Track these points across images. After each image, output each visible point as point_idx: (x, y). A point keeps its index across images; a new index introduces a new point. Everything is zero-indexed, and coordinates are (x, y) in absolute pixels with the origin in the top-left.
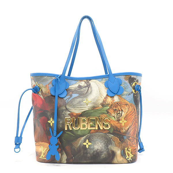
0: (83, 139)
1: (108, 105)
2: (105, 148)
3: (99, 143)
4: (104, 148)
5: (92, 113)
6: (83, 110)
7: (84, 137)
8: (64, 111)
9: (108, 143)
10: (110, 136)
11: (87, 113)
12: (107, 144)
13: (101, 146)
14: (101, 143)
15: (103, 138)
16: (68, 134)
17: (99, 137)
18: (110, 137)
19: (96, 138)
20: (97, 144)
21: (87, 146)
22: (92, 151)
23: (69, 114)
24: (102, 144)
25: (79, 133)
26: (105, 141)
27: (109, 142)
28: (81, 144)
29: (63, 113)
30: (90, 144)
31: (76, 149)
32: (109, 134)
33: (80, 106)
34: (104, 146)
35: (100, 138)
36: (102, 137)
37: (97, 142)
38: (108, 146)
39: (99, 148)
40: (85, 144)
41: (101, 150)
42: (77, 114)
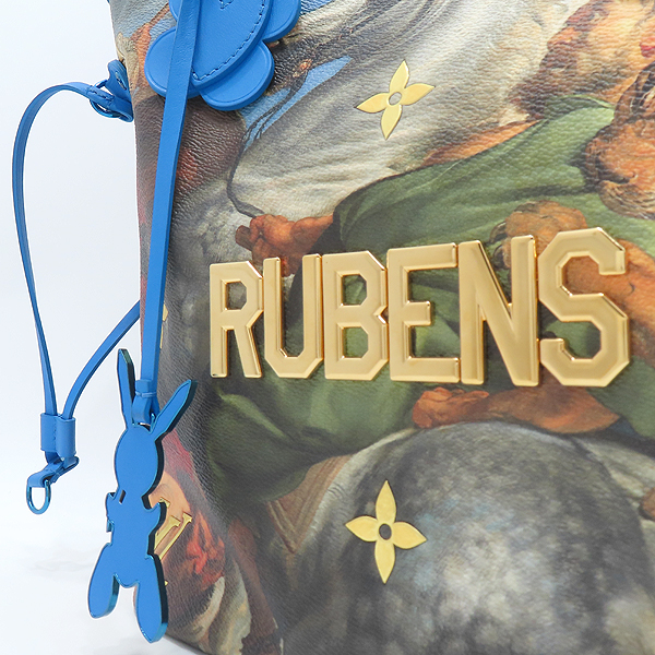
0: (346, 471)
1: (599, 84)
2: (565, 619)
3: (500, 551)
4: (547, 618)
5: (422, 201)
6: (343, 178)
7: (360, 460)
8: (209, 213)
9: (597, 557)
10: (625, 471)
11: (382, 212)
12: (587, 579)
13: (512, 580)
14: (516, 547)
15: (545, 490)
16: (238, 415)
17: (496, 469)
18: (623, 495)
19: (469, 479)
20: (473, 551)
21: (384, 563)
22: (428, 625)
23: (244, 237)
24: (531, 559)
25: (319, 414)
26: (568, 539)
27: (609, 555)
28: (328, 527)
29: (203, 228)
30: (407, 536)
31: (290, 562)
32: (622, 456)
33: (326, 153)
34: (548, 585)
35: (506, 490)
36: (533, 475)
37: (474, 529)
38: (595, 607)
39: (497, 606)
40: (364, 529)
41: (522, 631)
42: (298, 228)
